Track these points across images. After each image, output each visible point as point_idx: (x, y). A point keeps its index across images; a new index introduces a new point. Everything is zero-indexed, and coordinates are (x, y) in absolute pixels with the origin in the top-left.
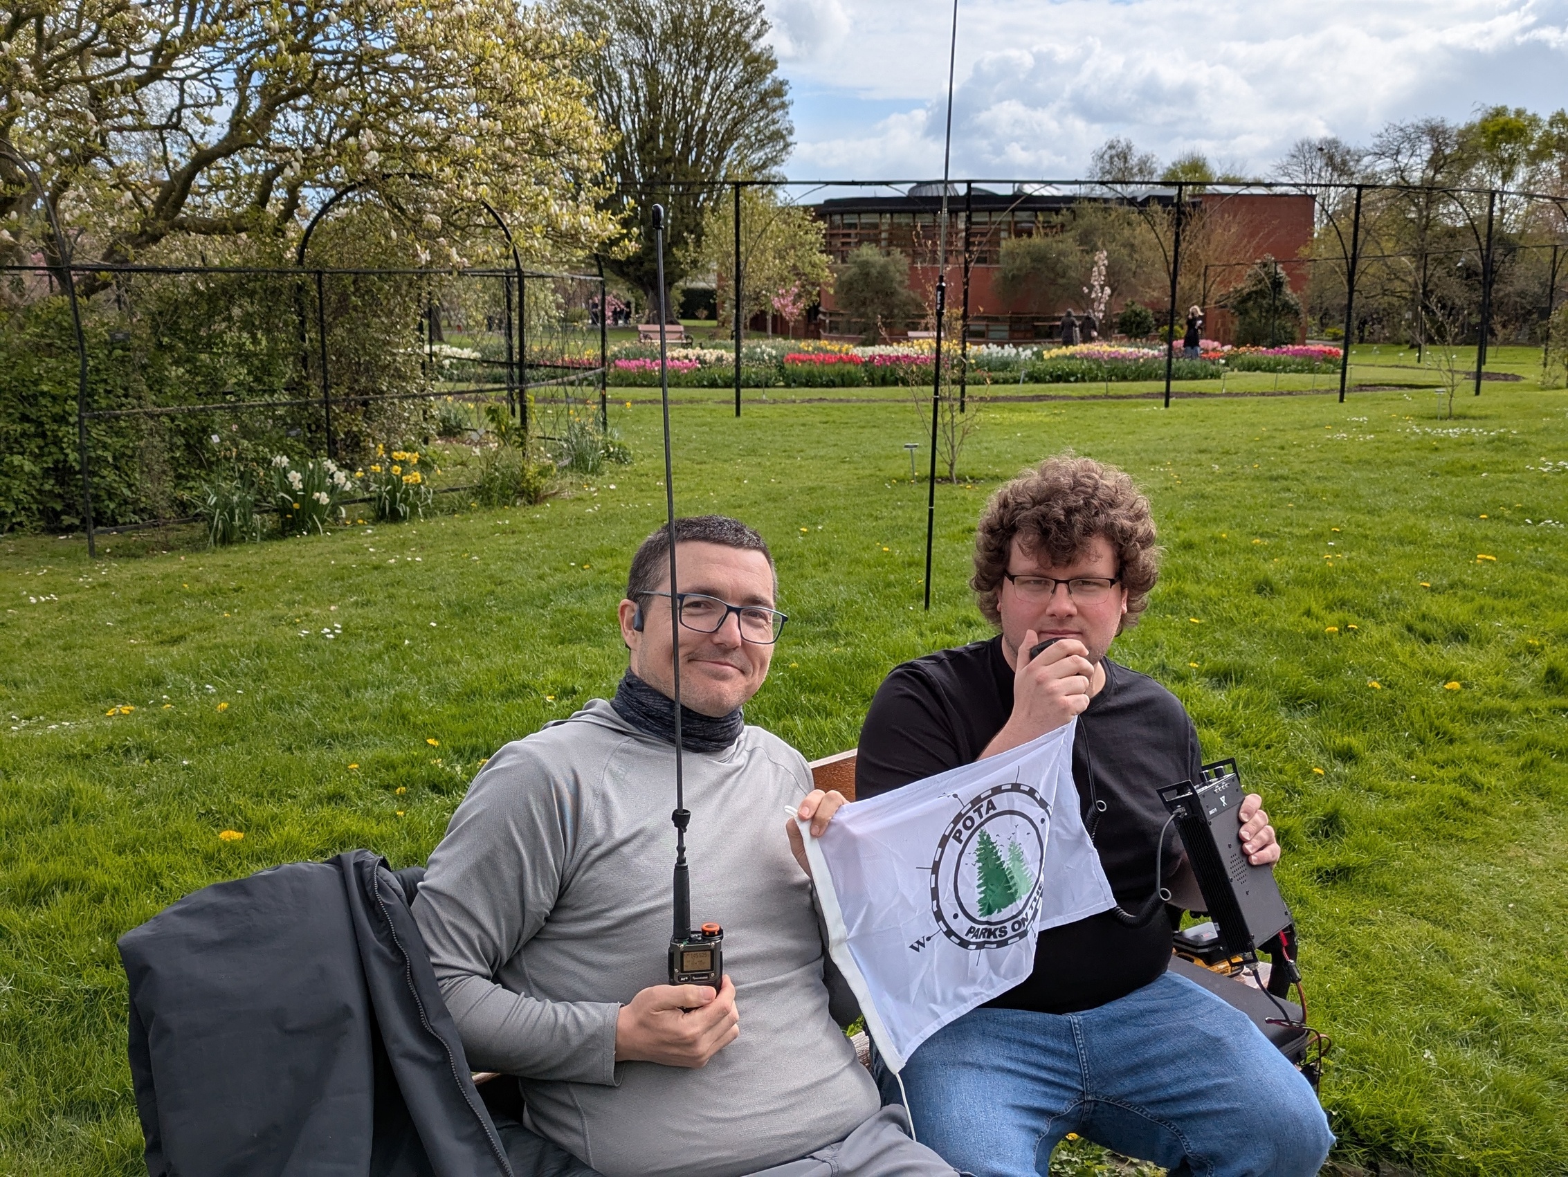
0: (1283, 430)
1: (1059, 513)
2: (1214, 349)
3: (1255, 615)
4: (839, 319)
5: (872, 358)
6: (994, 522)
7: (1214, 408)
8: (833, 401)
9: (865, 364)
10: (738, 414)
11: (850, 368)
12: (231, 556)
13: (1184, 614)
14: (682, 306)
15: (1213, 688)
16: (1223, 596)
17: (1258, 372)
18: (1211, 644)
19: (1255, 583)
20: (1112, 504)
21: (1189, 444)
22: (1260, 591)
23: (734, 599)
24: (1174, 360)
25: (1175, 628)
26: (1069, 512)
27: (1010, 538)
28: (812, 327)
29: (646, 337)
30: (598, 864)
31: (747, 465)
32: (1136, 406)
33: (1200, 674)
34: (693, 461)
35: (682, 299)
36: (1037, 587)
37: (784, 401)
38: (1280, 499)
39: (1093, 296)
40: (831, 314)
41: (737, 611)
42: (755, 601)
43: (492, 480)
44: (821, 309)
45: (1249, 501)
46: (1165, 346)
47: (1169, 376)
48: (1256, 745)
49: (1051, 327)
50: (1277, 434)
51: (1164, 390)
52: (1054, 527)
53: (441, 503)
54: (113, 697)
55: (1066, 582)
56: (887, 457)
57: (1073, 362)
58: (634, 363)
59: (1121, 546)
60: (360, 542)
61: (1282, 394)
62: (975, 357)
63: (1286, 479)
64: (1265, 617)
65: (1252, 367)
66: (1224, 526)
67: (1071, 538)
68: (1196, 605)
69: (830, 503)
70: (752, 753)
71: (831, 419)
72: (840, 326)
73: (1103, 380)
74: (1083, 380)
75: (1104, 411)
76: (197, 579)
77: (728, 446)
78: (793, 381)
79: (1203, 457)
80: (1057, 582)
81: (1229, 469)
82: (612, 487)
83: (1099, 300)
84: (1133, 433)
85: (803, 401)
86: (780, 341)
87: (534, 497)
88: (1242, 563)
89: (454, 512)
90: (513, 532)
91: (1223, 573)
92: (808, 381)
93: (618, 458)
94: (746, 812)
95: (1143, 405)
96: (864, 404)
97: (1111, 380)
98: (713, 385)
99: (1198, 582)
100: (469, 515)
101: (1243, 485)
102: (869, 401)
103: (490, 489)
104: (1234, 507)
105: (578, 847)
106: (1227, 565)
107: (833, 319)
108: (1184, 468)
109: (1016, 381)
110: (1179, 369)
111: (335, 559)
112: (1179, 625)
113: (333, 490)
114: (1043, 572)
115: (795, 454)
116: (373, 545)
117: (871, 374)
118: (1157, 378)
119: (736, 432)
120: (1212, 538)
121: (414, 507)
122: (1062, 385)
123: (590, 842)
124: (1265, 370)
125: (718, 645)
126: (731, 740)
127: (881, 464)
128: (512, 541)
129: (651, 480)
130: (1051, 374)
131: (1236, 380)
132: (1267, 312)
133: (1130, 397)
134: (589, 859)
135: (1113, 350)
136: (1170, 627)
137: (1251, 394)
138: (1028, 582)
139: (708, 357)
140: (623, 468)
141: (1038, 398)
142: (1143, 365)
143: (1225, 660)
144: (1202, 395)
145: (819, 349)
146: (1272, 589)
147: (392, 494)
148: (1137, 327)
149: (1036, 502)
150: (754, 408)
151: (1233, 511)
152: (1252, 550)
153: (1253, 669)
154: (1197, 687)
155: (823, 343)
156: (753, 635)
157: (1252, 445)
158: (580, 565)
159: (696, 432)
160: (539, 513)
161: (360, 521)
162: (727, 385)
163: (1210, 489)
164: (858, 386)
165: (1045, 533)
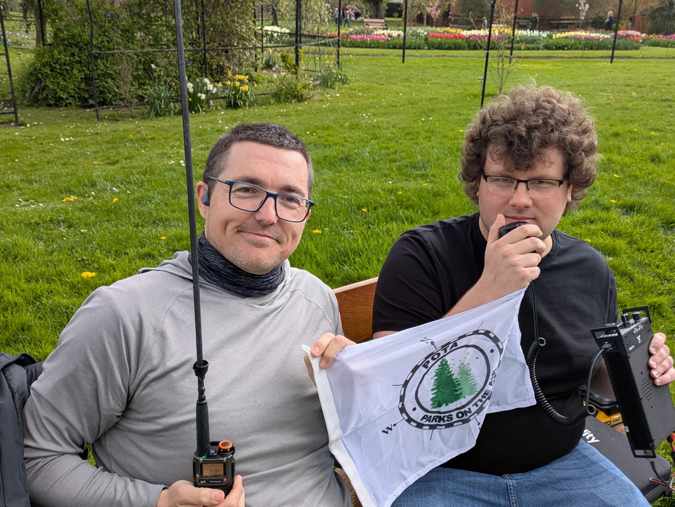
0: (669, 76)
1: (522, 130)
2: (637, 36)
3: (650, 174)
4: (458, 18)
5: (470, 37)
6: (475, 134)
7: (635, 64)
8: (449, 56)
9: (467, 39)
10: (403, 61)
11: (460, 41)
12: (157, 122)
13: (611, 172)
14: (387, 11)
15: (623, 214)
16: (633, 163)
17: (658, 48)
18: (624, 189)
19: (650, 156)
20: (565, 123)
21: (621, 82)
22: (653, 161)
23: (273, 187)
24: (617, 40)
25: (605, 180)
26: (530, 129)
27: (486, 147)
28: (446, 22)
29: (367, 25)
30: (153, 383)
31: (403, 86)
32: (596, 62)
33: (617, 206)
34: (378, 83)
35: (387, 8)
36: (504, 184)
37: (426, 56)
38: (666, 111)
39: (580, 8)
40: (454, 16)
41: (275, 197)
42: (290, 189)
43: (281, 90)
44: (450, 13)
45: (650, 112)
46: (613, 34)
47: (614, 48)
48: (645, 250)
49: (559, 24)
50: (666, 78)
51: (610, 55)
52: (517, 141)
53: (258, 100)
54: (70, 192)
55: (526, 182)
56: (471, 84)
57: (567, 40)
58: (359, 36)
59: (570, 155)
60: (216, 117)
61: (669, 58)
62: (520, 37)
63: (670, 101)
64: (655, 176)
65: (656, 44)
66: (636, 124)
67: (530, 149)
68: (618, 168)
69: (439, 106)
70: (293, 293)
71: (446, 65)
72: (458, 21)
73: (581, 49)
74: (571, 49)
75: (580, 64)
76: (139, 132)
77: (396, 77)
78: (432, 46)
79: (627, 89)
80: (519, 181)
81: (641, 95)
82: (338, 95)
83: (583, 11)
84: (593, 75)
85: (435, 56)
86: (429, 28)
87: (300, 99)
88: (645, 145)
89: (263, 104)
90: (286, 116)
91: (634, 150)
92: (439, 47)
93: (343, 81)
94: (276, 343)
95: (599, 62)
96: (464, 58)
97: (585, 49)
98: (394, 47)
99: (620, 154)
100: (268, 106)
101: (647, 103)
102: (466, 57)
103: (280, 94)
104: (641, 115)
105: (139, 370)
106: (636, 146)
107: (456, 18)
108: (617, 94)
109: (538, 49)
110: (619, 45)
111: (202, 126)
112: (608, 178)
113: (207, 92)
114: (508, 173)
115: (427, 81)
116: (222, 120)
117: (469, 44)
118: (608, 49)
119: (401, 70)
120: (629, 131)
121: (245, 102)
122: (560, 51)
123: (148, 368)
124: (661, 46)
125: (259, 221)
126: (273, 289)
127: (467, 88)
128: (284, 120)
129: (356, 92)
130: (556, 46)
131: (647, 51)
132: (665, 18)
133: (593, 58)
134: (147, 380)
135: (588, 34)
136: (602, 179)
137: (654, 58)
138: (498, 180)
139: (393, 35)
140: (345, 86)
141: (548, 57)
142: (602, 42)
143: (630, 199)
144: (629, 57)
145: (447, 32)
146: (659, 160)
147: (235, 95)
148: (600, 24)
149: (506, 121)
150: (411, 59)
151: (641, 117)
152: (650, 138)
153: (646, 205)
154: (614, 214)
155: (448, 29)
156: (286, 214)
157: (653, 83)
158: (311, 134)
159: (382, 70)
160: (300, 107)
161: (219, 108)
162: (400, 48)
163: (630, 105)
164: (462, 49)
165: (510, 144)
